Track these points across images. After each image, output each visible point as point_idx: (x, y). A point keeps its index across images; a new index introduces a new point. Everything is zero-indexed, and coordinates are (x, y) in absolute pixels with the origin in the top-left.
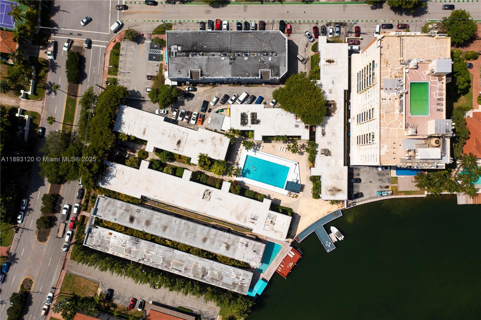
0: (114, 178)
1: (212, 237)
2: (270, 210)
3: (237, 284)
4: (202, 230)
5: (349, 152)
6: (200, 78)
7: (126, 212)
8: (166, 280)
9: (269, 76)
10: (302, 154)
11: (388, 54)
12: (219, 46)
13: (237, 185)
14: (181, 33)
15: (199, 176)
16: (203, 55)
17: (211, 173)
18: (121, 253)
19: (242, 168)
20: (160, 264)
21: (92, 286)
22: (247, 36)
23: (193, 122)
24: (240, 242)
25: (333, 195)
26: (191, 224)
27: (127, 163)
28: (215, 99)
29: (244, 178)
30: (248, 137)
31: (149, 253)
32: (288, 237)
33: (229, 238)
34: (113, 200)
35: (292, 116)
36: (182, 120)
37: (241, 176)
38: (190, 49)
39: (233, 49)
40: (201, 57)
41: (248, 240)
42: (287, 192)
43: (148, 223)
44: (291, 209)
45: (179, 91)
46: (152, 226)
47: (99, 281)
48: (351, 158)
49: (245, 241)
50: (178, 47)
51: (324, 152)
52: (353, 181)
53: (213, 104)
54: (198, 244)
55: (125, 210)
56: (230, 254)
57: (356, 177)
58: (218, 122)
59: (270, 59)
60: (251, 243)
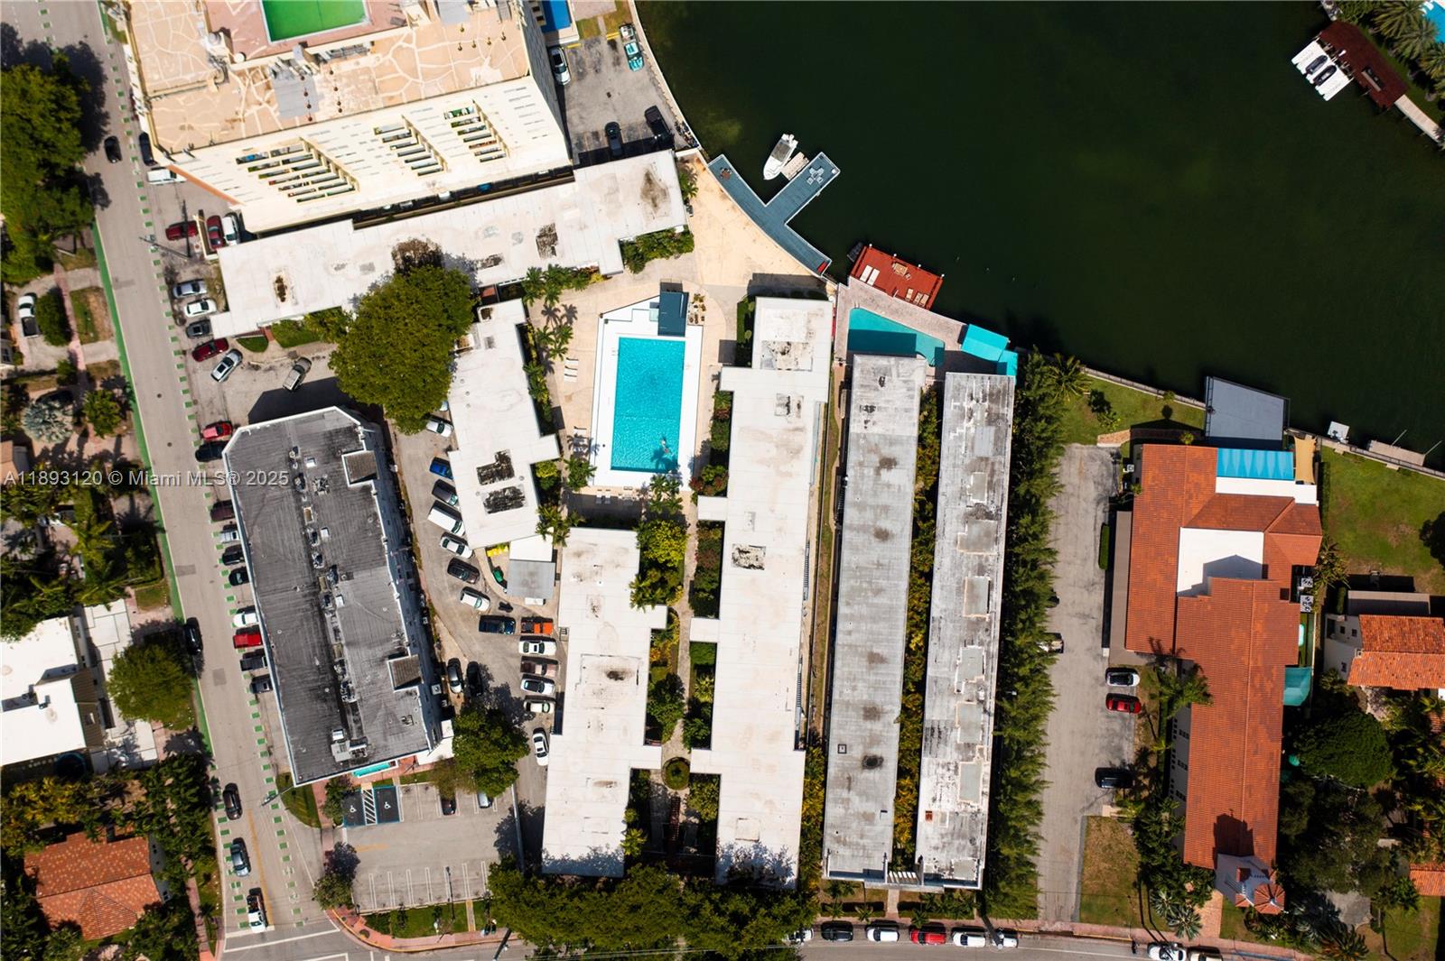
0: (764, 843)
1: (869, 515)
2: (750, 366)
3: (989, 411)
4: (856, 549)
5: (537, 176)
6: (410, 656)
7: (853, 784)
8: (1023, 622)
9: (362, 457)
10: (571, 312)
11: (206, 125)
12: (307, 620)
13: (700, 479)
14: (293, 742)
15: (702, 595)
16: (342, 663)
17: (687, 560)
18: (979, 772)
19: (651, 475)
20: (984, 648)
21: (1100, 838)
22: (260, 546)
23: (550, 650)
24: (865, 431)
25: (665, 193)
26: (844, 587)
27: (712, 816)
28: (469, 600)
29: (679, 462)
30: (559, 479)
31: (958, 691)
32: (821, 296)
33: (861, 464)
34: (828, 831)
35: (462, 362)
36: (551, 682)
37: (675, 472)
38: (333, 704)
39: (307, 580)
40: (349, 667)
41: (854, 410)
42: (691, 330)
43: (872, 713)
44: (739, 305)
45: (467, 710)
46: (879, 700)
47: (1079, 819)
48: (552, 168)
49: (857, 419)
50: (334, 742)
51: (548, 248)
52: (616, 146)
53: (485, 601)
54: (901, 551)
55: (849, 789)
56: (907, 452)
57: (604, 142)
58: (532, 574)
59: (310, 465)
60: (861, 398)
